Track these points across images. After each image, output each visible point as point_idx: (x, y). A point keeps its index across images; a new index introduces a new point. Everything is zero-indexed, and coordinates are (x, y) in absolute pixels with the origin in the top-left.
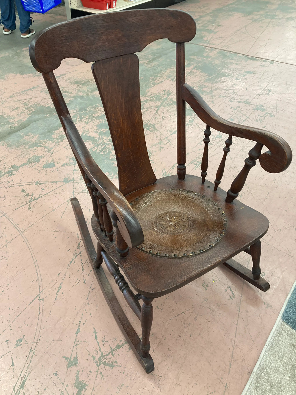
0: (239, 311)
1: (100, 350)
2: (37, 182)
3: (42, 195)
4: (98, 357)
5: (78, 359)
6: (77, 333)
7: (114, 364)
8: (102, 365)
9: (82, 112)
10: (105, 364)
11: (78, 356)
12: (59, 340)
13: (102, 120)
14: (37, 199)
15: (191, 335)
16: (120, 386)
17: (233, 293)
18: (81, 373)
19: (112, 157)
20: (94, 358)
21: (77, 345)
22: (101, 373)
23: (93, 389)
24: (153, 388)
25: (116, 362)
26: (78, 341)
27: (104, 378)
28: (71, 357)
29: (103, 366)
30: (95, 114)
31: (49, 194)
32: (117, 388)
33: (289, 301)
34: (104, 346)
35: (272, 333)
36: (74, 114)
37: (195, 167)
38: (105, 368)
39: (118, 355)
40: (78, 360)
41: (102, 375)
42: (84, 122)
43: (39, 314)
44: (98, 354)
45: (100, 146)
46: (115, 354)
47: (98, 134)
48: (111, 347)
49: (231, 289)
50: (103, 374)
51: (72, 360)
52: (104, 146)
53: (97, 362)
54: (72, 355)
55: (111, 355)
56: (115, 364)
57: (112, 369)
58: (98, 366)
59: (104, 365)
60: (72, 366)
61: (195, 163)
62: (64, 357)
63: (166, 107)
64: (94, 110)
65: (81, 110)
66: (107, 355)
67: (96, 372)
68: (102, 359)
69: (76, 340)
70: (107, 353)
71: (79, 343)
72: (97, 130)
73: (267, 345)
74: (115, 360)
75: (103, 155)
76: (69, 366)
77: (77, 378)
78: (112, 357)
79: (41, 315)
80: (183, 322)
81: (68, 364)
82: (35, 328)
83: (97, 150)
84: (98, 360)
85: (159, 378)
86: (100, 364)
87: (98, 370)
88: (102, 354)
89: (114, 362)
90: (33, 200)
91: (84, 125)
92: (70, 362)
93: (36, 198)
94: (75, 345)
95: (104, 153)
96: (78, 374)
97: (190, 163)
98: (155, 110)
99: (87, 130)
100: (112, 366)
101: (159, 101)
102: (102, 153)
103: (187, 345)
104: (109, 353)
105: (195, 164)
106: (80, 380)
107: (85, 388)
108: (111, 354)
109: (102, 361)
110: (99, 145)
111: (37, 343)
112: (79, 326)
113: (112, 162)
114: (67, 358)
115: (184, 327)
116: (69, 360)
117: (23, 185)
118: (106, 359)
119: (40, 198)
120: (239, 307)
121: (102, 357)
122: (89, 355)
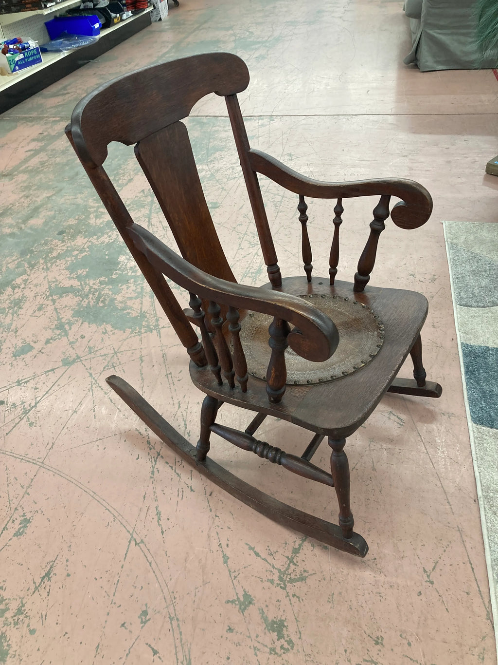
0: (420, 436)
1: (273, 567)
2: (19, 381)
3: (40, 398)
4: (276, 578)
5: (250, 593)
6: (225, 562)
7: (303, 575)
8: (288, 585)
9: (28, 257)
10: (292, 581)
11: (247, 590)
12: (205, 583)
13: (69, 259)
14: (35, 406)
15: (380, 491)
16: (330, 597)
17: (399, 418)
18: (265, 610)
19: (120, 305)
20: (272, 581)
21: (235, 577)
22: (294, 595)
23: (297, 621)
24: (374, 577)
25: (305, 571)
26: (235, 572)
27: (303, 600)
28: (238, 597)
29: (291, 585)
30: (51, 252)
31: (50, 392)
32: (328, 601)
33: (469, 399)
34: (275, 559)
35: (472, 443)
36: (16, 262)
37: (253, 280)
38: (295, 586)
39: (302, 562)
40: (250, 596)
41: (297, 597)
42: (41, 270)
43: (150, 563)
44: (274, 574)
45: (91, 296)
46: (297, 562)
47: (76, 279)
48: (286, 557)
49: (393, 414)
50: (298, 595)
51: (242, 599)
52: (97, 294)
53: (280, 584)
54: (237, 594)
55: (292, 567)
56: (305, 574)
57: (306, 582)
58: (284, 588)
59: (291, 583)
60: (247, 608)
61: (250, 275)
62: (228, 602)
63: (159, 213)
64: (46, 248)
65: (23, 253)
66: (287, 569)
67: (286, 597)
68: (285, 578)
69: (230, 571)
70: (286, 566)
71: (237, 573)
72: (70, 274)
73: (476, 459)
74: (303, 570)
75: (103, 307)
76: (242, 611)
77: (265, 619)
78: (295, 568)
79: (153, 564)
80: (361, 481)
81: (240, 608)
82: (157, 585)
83: (89, 302)
84: (279, 582)
85: (374, 562)
86: (286, 585)
87: (287, 593)
88: (279, 570)
89: (303, 572)
90: (30, 410)
91: (45, 274)
92: (241, 604)
93: (33, 404)
94: (233, 578)
95: (104, 303)
96: (263, 612)
97: (243, 278)
98: (146, 221)
99: (54, 280)
100: (302, 579)
101: (143, 207)
102: (101, 305)
103: (384, 506)
104: (289, 565)
105: (250, 277)
106: (271, 617)
107: (284, 626)
108: (291, 565)
109: (285, 581)
110: (87, 295)
111: (174, 604)
112: (223, 552)
113: (125, 312)
114: (233, 602)
115: (366, 485)
116: (237, 603)
118: (290, 575)
119: (38, 402)
120: (417, 431)
121: (282, 575)
122: (262, 581)
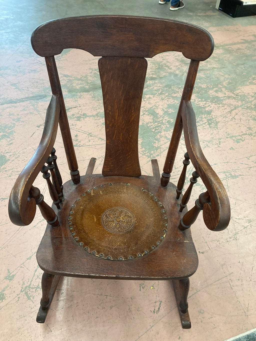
0: (151, 328)
1: (31, 281)
2: (90, 133)
3: (85, 145)
4: (26, 284)
5: (15, 277)
6: (28, 259)
7: (31, 298)
8: (24, 292)
9: (166, 89)
10: (26, 293)
11: (16, 275)
12: (15, 256)
13: (175, 101)
14: (80, 147)
15: (97, 317)
16: (23, 316)
17: (159, 308)
18: (9, 288)
19: (159, 136)
20: (24, 284)
21: (21, 267)
22: (19, 298)
23: (6, 305)
24: (40, 335)
25: (33, 297)
26: (24, 265)
27: (18, 303)
28: (12, 273)
29: (24, 294)
30: (175, 93)
31: (90, 146)
32: (20, 316)
34: (36, 280)
36: (159, 88)
37: (224, 178)
38: (24, 296)
39: (38, 293)
40: (14, 278)
41: (18, 300)
42: (160, 98)
43: (18, 230)
44: (28, 283)
45: (156, 123)
46: (37, 291)
47: (164, 112)
48: (39, 285)
49: (160, 304)
50: (19, 299)
51: (11, 275)
52: (159, 124)
53: (23, 288)
54: (13, 272)
55: (34, 290)
56: (32, 298)
57: (27, 300)
58: (21, 291)
59: (25, 294)
60: (7, 280)
61: (227, 174)
62: (8, 270)
63: (244, 110)
64: (177, 90)
65: (166, 86)
66: (32, 288)
67: (17, 294)
68: (27, 289)
69: (23, 263)
70: (34, 287)
71: (24, 267)
72: (165, 108)
74: (34, 296)
75: (153, 132)
76: (6, 278)
77: (4, 290)
78: (34, 292)
79: (18, 231)
80: (100, 303)
81: (6, 277)
82: (9, 238)
83: (152, 125)
84: (24, 288)
85: (49, 331)
86: (23, 292)
87: (19, 294)
88: (30, 285)
89: (32, 297)
90: (77, 146)
91: (159, 101)
92: (9, 276)
93: (80, 145)
94: (20, 266)
95: (155, 131)
96: (6, 287)
97: (222, 172)
98: (231, 109)
99: (157, 106)
100: (29, 298)
101: (242, 101)
102: (153, 130)
103: (88, 323)
104: (34, 288)
105: (226, 175)
106: (5, 292)
107: (2, 300)
108: (35, 289)
109: (26, 290)
110: (156, 122)
111: (2, 249)
112: (33, 255)
113: (155, 141)
114: (9, 272)
115: (98, 308)
116: (9, 274)
117: (79, 132)
118: (29, 291)
119: (82, 146)
120: (154, 324)
121: (28, 287)
122: (22, 279)
